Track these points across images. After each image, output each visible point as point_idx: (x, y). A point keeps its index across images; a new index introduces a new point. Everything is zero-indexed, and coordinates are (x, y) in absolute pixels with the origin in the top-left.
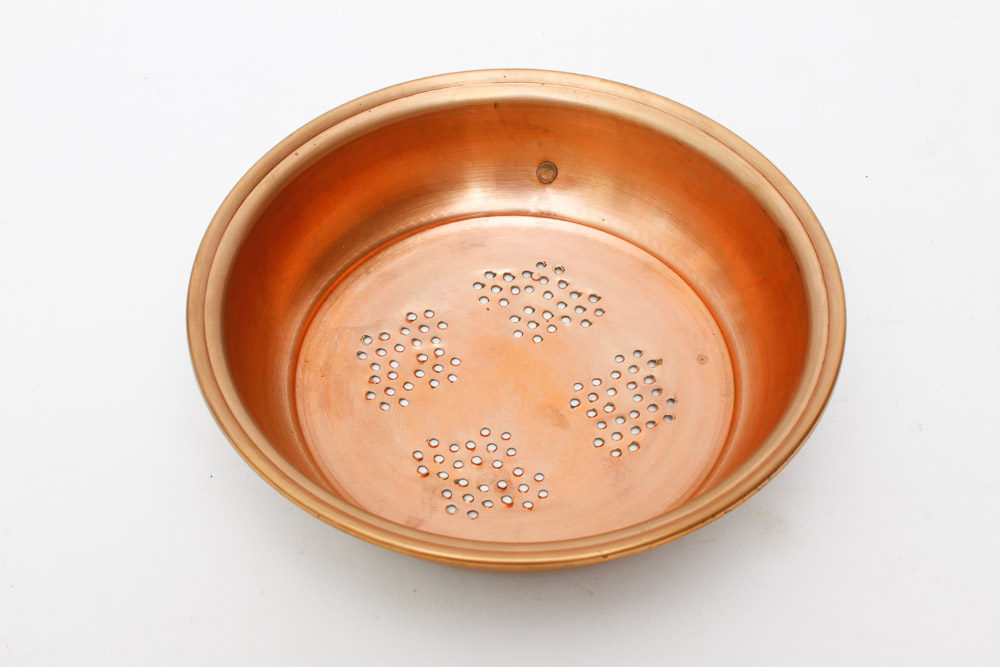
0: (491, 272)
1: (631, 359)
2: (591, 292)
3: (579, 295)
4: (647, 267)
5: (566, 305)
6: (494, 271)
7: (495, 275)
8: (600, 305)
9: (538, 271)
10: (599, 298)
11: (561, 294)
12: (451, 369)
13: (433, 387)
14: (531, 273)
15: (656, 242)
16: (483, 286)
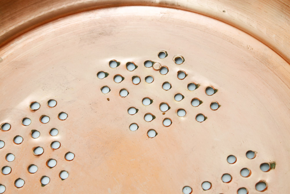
0: (115, 61)
1: (243, 161)
2: (207, 84)
3: (197, 86)
4: (265, 60)
5: (183, 97)
6: (118, 61)
7: (118, 64)
8: (214, 98)
9: (159, 62)
10: (216, 91)
11: (180, 86)
12: (64, 165)
13: (43, 185)
14: (153, 63)
15: (274, 36)
16: (107, 75)
